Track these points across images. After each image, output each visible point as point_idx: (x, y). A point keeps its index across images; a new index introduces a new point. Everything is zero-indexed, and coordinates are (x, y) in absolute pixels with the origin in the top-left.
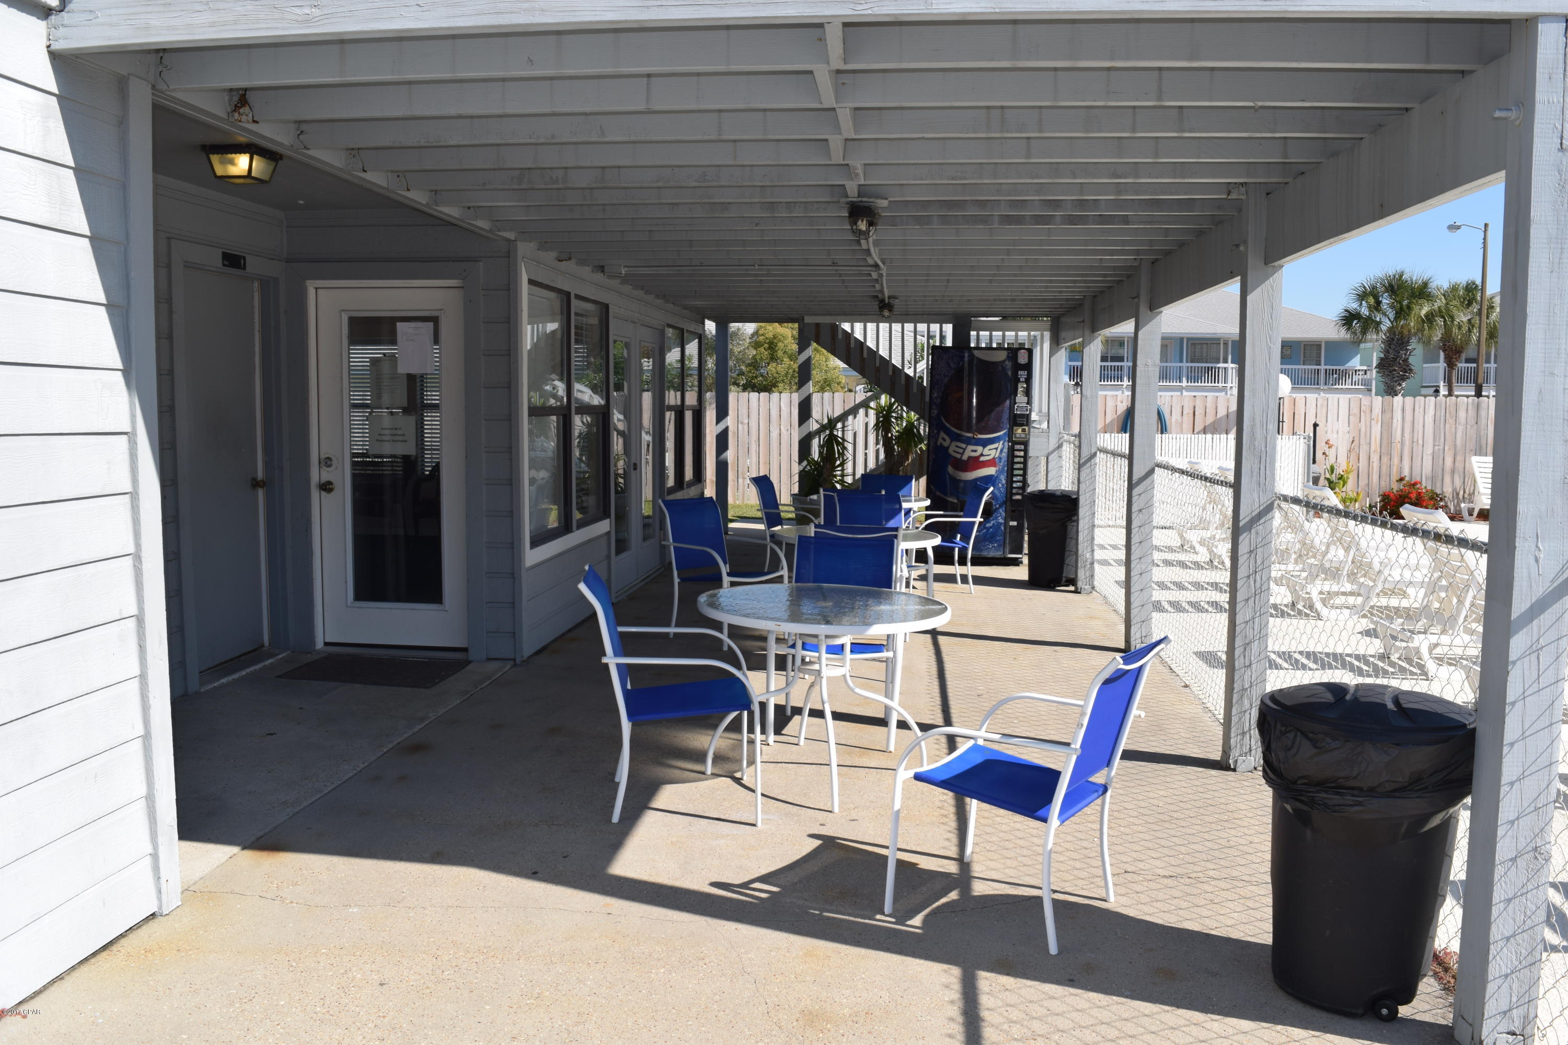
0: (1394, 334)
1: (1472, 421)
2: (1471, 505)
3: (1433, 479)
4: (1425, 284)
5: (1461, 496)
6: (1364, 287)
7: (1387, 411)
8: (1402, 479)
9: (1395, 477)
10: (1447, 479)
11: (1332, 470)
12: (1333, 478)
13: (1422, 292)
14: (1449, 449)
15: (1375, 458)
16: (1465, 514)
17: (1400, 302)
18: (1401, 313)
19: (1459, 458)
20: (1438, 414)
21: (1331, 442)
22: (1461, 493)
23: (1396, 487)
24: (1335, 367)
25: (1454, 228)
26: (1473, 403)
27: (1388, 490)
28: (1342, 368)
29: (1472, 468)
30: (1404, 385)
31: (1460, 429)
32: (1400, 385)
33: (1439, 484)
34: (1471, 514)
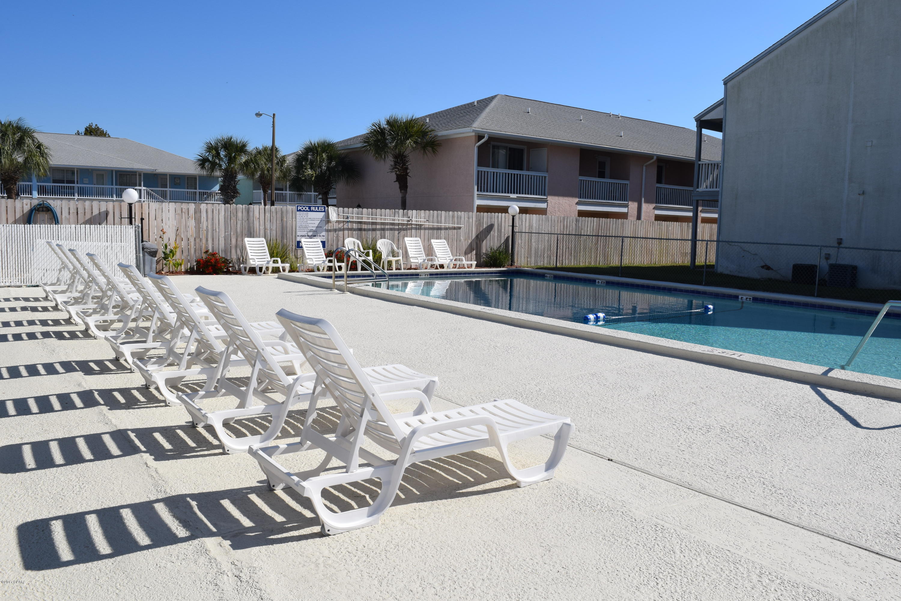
0: (228, 172)
1: (245, 218)
2: (245, 265)
3: (225, 251)
4: (244, 146)
5: (241, 261)
6: (211, 144)
7: (198, 211)
8: (207, 252)
9: (204, 250)
10: (233, 251)
11: (166, 247)
12: (168, 251)
13: (241, 148)
14: (234, 234)
15: (192, 240)
16: (243, 270)
17: (231, 155)
18: (231, 160)
19: (239, 239)
20: (226, 214)
21: (165, 231)
22: (241, 259)
23: (204, 256)
24: (205, 191)
25: (258, 115)
26: (245, 208)
27: (200, 258)
28: (209, 191)
29: (245, 245)
30: (234, 200)
31: (239, 223)
32: (232, 201)
33: (229, 254)
34: (245, 270)
